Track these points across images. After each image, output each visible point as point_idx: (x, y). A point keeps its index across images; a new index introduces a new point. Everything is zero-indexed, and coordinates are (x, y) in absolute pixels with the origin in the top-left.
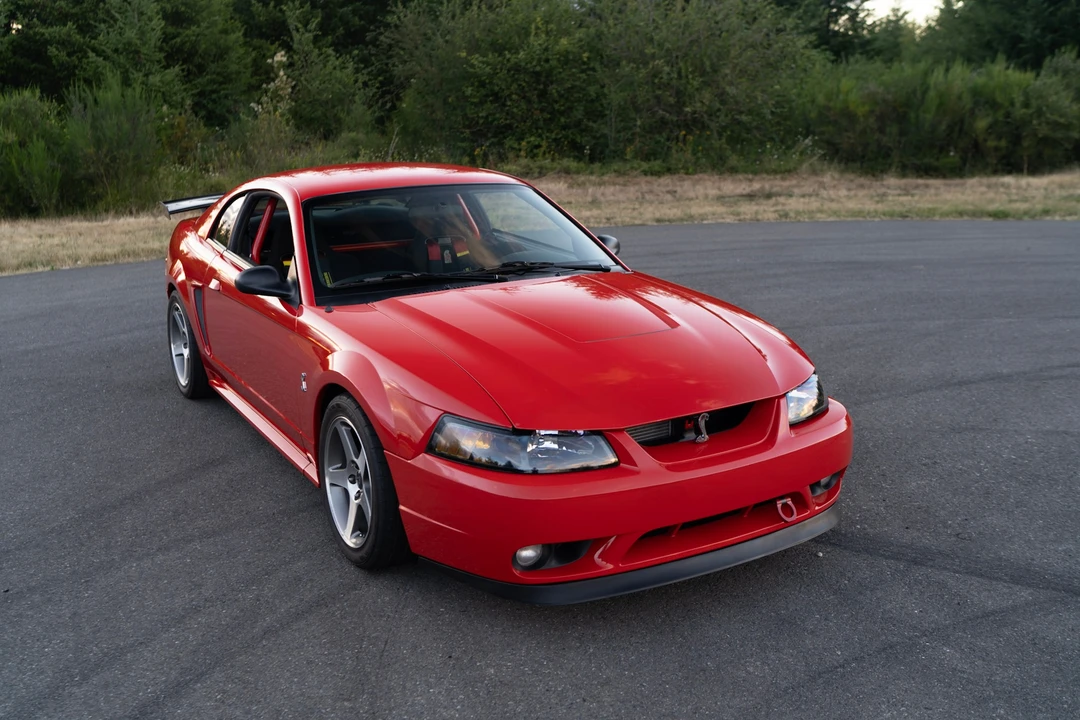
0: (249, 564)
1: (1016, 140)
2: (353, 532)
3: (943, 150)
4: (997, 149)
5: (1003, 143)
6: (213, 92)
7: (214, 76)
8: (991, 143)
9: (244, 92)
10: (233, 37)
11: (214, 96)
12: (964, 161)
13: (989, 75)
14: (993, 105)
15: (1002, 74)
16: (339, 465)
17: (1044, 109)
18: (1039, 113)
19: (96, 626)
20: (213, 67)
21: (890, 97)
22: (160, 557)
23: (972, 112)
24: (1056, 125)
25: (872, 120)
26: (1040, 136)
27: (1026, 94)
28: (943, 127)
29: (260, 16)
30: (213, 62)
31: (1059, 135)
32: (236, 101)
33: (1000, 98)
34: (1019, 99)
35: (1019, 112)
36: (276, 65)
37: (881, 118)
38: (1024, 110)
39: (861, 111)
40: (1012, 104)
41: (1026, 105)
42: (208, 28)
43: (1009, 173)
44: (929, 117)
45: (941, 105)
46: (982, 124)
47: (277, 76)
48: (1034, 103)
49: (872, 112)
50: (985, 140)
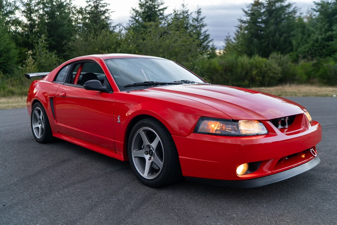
0: (106, 189)
1: (264, 77)
2: (148, 174)
3: (243, 80)
4: (259, 80)
5: (261, 78)
6: (4, 63)
7: (5, 58)
8: (257, 78)
9: (16, 64)
10: (12, 45)
11: (6, 64)
12: (250, 84)
13: (254, 59)
14: (257, 67)
15: (258, 59)
16: (137, 150)
17: (271, 68)
18: (270, 69)
19: (54, 214)
20: (5, 55)
21: (227, 65)
22: (66, 190)
23: (251, 69)
24: (274, 73)
25: (223, 71)
26: (270, 76)
27: (265, 64)
28: (244, 73)
29: (20, 40)
30: (5, 53)
31: (275, 76)
32: (13, 66)
33: (258, 65)
34: (264, 65)
35: (264, 69)
36: (28, 54)
37: (225, 71)
38: (266, 68)
39: (220, 69)
40: (262, 67)
41: (266, 67)
42: (3, 42)
43: (262, 86)
44: (239, 70)
45: (242, 67)
46: (254, 72)
47: (29, 58)
48: (268, 67)
49: (222, 69)
50: (255, 77)
